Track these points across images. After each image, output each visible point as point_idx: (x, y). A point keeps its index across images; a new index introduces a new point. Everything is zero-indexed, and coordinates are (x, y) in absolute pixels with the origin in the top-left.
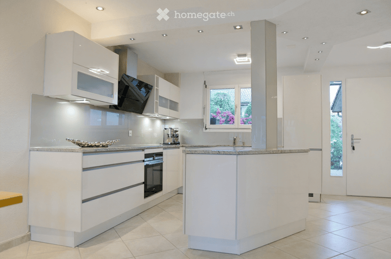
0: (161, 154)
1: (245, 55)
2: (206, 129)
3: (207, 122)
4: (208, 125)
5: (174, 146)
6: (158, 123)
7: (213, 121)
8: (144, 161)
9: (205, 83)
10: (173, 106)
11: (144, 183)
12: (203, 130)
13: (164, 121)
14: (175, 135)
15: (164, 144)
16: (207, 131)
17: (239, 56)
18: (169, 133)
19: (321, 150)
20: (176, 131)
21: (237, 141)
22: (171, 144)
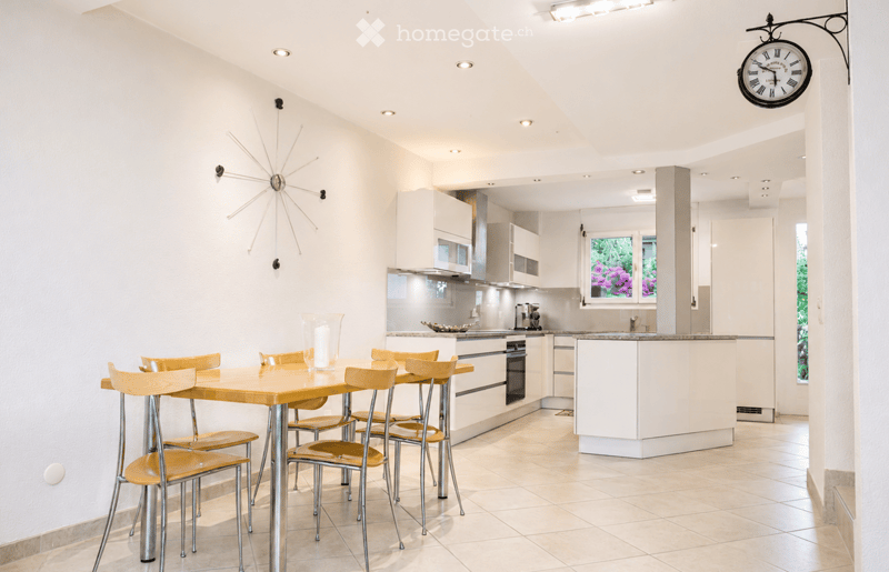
0: (522, 344)
1: (649, 191)
2: (584, 304)
3: (586, 292)
4: (589, 299)
5: (532, 332)
6: (507, 294)
7: (596, 292)
8: (505, 352)
9: (582, 228)
10: (531, 267)
11: (505, 383)
12: (578, 306)
13: (515, 291)
14: (534, 316)
15: (516, 329)
16: (587, 307)
17: (639, 191)
18: (526, 312)
19: (773, 338)
20: (535, 309)
21: (637, 323)
22: (529, 329)
